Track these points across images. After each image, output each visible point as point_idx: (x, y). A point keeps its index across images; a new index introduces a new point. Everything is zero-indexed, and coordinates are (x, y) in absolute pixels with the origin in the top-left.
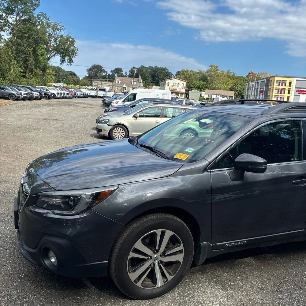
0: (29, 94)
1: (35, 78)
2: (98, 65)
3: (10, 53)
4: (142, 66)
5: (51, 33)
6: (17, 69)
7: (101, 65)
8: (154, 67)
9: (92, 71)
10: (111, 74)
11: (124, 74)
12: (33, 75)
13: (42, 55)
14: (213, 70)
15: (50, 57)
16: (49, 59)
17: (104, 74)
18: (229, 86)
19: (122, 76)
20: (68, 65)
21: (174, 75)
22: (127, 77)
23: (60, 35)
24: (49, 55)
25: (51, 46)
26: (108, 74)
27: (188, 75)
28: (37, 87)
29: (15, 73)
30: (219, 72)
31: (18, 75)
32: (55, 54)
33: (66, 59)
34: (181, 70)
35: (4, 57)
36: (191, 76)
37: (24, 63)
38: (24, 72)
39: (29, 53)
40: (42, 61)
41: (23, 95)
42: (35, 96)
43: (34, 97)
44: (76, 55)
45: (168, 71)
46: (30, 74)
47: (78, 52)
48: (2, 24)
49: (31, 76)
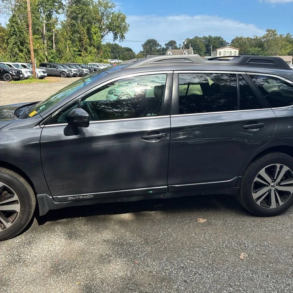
0: (79, 71)
1: (90, 55)
2: (153, 40)
3: (65, 34)
4: (196, 37)
5: (103, 11)
6: (71, 49)
7: (155, 40)
8: (208, 37)
9: (147, 45)
10: (165, 47)
11: (178, 47)
12: (88, 54)
13: (95, 34)
14: (270, 35)
15: (104, 35)
16: (103, 37)
17: (158, 48)
18: (288, 51)
19: (176, 48)
20: (120, 41)
21: (229, 43)
22: (180, 49)
23: (111, 12)
24: (102, 33)
25: (104, 24)
26: (162, 48)
27: (243, 42)
28: (89, 64)
29: (71, 53)
30: (277, 36)
31: (73, 54)
32: (108, 32)
33: (118, 36)
34: (235, 38)
35: (60, 38)
36: (245, 43)
37: (80, 43)
38: (79, 51)
39: (84, 32)
40: (96, 39)
41: (73, 72)
42: (85, 72)
43: (84, 74)
44: (127, 31)
45: (223, 40)
46: (85, 52)
47: (129, 28)
48: (57, 6)
49: (86, 54)
